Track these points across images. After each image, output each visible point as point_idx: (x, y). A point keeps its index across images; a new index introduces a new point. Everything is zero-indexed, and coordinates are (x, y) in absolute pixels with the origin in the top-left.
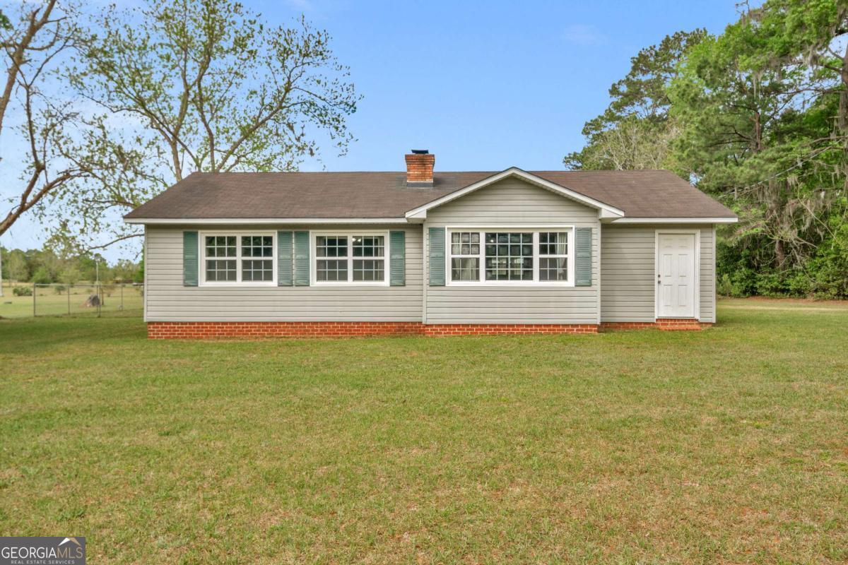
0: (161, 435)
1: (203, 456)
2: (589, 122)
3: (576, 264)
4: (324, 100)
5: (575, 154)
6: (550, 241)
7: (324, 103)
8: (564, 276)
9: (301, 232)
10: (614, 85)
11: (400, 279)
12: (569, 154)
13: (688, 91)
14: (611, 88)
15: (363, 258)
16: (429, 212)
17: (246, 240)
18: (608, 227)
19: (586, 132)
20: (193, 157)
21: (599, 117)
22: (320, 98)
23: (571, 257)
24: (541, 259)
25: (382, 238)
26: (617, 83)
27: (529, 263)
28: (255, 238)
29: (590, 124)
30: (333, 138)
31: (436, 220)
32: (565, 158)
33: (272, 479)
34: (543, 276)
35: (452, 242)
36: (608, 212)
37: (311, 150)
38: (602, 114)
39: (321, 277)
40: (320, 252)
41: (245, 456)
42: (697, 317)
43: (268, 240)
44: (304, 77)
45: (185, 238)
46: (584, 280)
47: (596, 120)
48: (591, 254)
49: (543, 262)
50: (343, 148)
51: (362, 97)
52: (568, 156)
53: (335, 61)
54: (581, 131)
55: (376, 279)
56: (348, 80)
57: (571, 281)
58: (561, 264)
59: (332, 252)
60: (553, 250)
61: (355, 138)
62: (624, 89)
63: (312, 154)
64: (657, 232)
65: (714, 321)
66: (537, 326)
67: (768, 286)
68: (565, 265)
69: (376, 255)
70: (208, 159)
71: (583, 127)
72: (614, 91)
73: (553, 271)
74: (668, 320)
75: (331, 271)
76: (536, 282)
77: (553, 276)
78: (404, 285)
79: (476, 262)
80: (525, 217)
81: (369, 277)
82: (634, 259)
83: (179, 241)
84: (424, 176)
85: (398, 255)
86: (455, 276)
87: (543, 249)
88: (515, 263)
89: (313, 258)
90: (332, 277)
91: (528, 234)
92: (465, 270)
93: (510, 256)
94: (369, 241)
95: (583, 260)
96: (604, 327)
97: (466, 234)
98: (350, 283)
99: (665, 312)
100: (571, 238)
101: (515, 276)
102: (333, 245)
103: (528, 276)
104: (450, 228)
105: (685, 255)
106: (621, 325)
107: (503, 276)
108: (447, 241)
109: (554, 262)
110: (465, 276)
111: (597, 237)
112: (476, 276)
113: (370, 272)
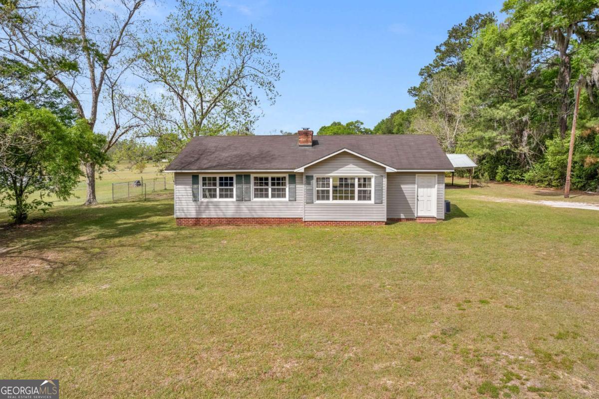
0: (196, 289)
1: (211, 299)
2: (424, 68)
3: (375, 193)
4: (263, 73)
5: (414, 87)
6: (365, 181)
7: (262, 75)
8: (370, 198)
9: (247, 176)
10: (437, 47)
11: (293, 198)
12: (411, 87)
13: (472, 62)
14: (435, 49)
15: (276, 187)
16: (305, 169)
17: (221, 179)
18: (389, 175)
19: (421, 74)
20: (191, 108)
21: (429, 64)
22: (260, 72)
23: (373, 189)
24: (358, 190)
25: (285, 178)
26: (439, 46)
27: (353, 192)
28: (225, 178)
29: (423, 69)
30: (267, 95)
31: (310, 172)
32: (409, 89)
33: (231, 308)
34: (360, 198)
35: (317, 182)
36: (389, 169)
37: (255, 102)
38: (432, 63)
39: (256, 196)
40: (255, 184)
41: (223, 299)
42: (436, 216)
43: (231, 179)
44: (252, 59)
45: (193, 178)
46: (379, 202)
47: (428, 67)
48: (382, 188)
49: (360, 192)
50: (273, 100)
51: (283, 71)
52: (410, 88)
53: (268, 51)
54: (418, 73)
55: (282, 197)
56: (276, 61)
57: (372, 201)
58: (369, 192)
59: (261, 184)
60: (365, 186)
61: (280, 94)
62: (443, 48)
63: (256, 104)
64: (417, 175)
65: (444, 218)
66: (357, 222)
67: (514, 177)
68: (370, 193)
69: (282, 186)
70: (199, 107)
71: (419, 71)
72: (438, 50)
73: (364, 195)
74: (422, 217)
75: (261, 193)
76: (356, 201)
77: (365, 198)
78: (295, 201)
79: (328, 192)
80: (351, 170)
81: (279, 196)
82: (406, 188)
83: (190, 180)
84: (307, 141)
85: (292, 186)
86: (318, 198)
87: (360, 185)
88: (346, 192)
89: (252, 187)
90: (262, 196)
91: (353, 178)
92: (323, 195)
93: (344, 188)
94: (278, 179)
95: (379, 191)
96: (391, 221)
97: (323, 178)
98: (270, 199)
99: (420, 214)
100: (373, 180)
101: (346, 198)
102: (262, 181)
103: (353, 198)
104: (315, 176)
105: (430, 186)
106: (399, 220)
107: (341, 198)
108: (314, 182)
109: (365, 192)
110: (323, 198)
111: (385, 180)
112: (328, 198)
113: (279, 193)
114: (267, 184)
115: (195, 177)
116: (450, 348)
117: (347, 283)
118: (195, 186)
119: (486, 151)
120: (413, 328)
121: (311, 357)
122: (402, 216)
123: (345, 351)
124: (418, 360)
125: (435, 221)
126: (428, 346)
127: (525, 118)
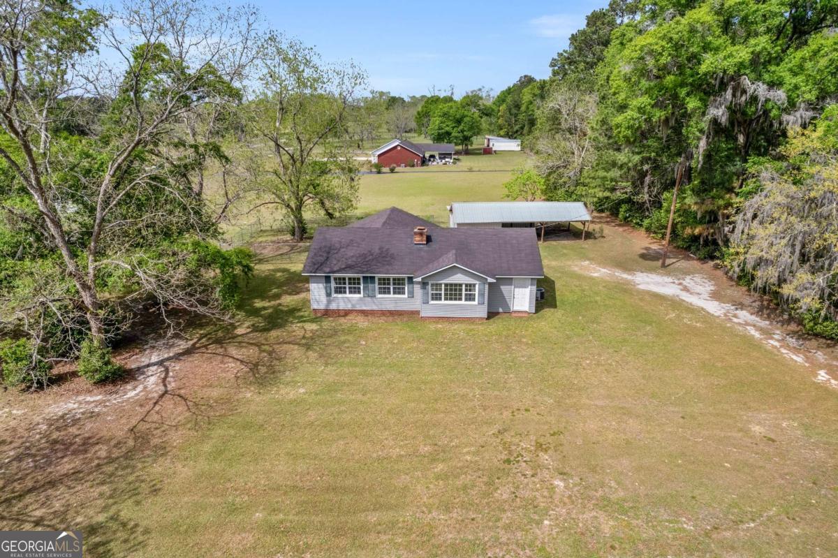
3: (478, 296)
6: (470, 287)
8: (474, 300)
9: (373, 278)
11: (411, 295)
15: (397, 286)
16: (422, 279)
17: (350, 280)
18: (490, 284)
23: (477, 293)
25: (404, 279)
27: (461, 295)
28: (353, 278)
31: (426, 280)
34: (466, 300)
35: (432, 287)
36: (490, 280)
39: (380, 293)
40: (379, 284)
42: (528, 311)
43: (358, 279)
45: (326, 279)
46: (481, 303)
48: (484, 293)
49: (466, 295)
55: (402, 294)
57: (476, 302)
58: (473, 296)
59: (384, 284)
60: (470, 290)
65: (534, 311)
68: (475, 296)
69: (402, 285)
73: (470, 298)
74: (517, 312)
75: (385, 291)
76: (463, 302)
77: (470, 300)
78: (414, 298)
79: (440, 294)
80: (459, 278)
81: (399, 293)
82: (504, 289)
83: (324, 280)
84: (422, 241)
85: (411, 286)
86: (433, 299)
87: (466, 290)
88: (456, 295)
89: (377, 286)
90: (384, 293)
91: (461, 285)
92: (437, 297)
93: (454, 292)
94: (399, 279)
95: (481, 294)
96: (492, 315)
97: (437, 284)
98: (392, 295)
99: (516, 308)
100: (477, 286)
101: (456, 299)
102: (384, 281)
103: (460, 299)
104: (430, 283)
105: (525, 287)
106: (498, 313)
107: (451, 299)
108: (429, 287)
109: (470, 295)
110: (436, 299)
111: (487, 286)
112: (440, 299)
113: (399, 291)
114: (389, 284)
115: (328, 279)
116: (499, 440)
117: (453, 393)
118: (329, 285)
119: (607, 194)
120: (485, 428)
121: (436, 445)
122: (501, 310)
123: (451, 441)
124: (483, 447)
125: (526, 315)
126: (489, 439)
127: (646, 167)
